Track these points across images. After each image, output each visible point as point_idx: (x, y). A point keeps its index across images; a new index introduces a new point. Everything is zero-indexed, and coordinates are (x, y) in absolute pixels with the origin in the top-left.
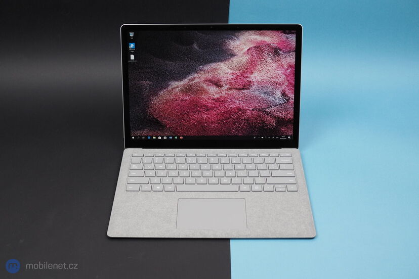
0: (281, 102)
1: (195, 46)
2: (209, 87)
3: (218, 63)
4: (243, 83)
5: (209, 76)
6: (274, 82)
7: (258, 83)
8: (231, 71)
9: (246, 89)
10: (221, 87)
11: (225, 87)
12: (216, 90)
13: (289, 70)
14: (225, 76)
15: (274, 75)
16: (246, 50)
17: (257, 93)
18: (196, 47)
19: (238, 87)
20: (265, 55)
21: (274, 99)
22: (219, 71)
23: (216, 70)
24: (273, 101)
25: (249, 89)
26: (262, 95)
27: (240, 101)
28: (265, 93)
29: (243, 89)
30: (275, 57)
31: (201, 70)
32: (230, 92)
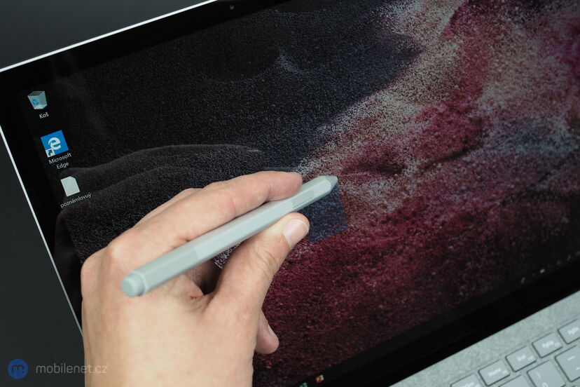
0: (571, 150)
1: (285, 64)
2: (365, 186)
3: (372, 98)
4: (462, 134)
5: (356, 148)
6: (544, 96)
7: (500, 112)
8: (420, 108)
9: (473, 148)
10: (399, 172)
11: (413, 167)
12: (387, 188)
13: (575, 45)
14: (404, 129)
15: (538, 76)
16: (446, 21)
17: (505, 148)
18: (290, 68)
19: (449, 152)
20: (503, 19)
21: (551, 148)
22: (384, 123)
23: (370, 121)
24: (551, 153)
25: (480, 144)
26: (521, 149)
27: (462, 192)
28: (526, 139)
29: (465, 151)
30: (531, 16)
31: (324, 141)
32: (431, 175)
